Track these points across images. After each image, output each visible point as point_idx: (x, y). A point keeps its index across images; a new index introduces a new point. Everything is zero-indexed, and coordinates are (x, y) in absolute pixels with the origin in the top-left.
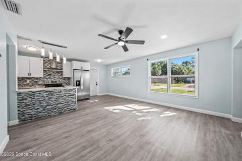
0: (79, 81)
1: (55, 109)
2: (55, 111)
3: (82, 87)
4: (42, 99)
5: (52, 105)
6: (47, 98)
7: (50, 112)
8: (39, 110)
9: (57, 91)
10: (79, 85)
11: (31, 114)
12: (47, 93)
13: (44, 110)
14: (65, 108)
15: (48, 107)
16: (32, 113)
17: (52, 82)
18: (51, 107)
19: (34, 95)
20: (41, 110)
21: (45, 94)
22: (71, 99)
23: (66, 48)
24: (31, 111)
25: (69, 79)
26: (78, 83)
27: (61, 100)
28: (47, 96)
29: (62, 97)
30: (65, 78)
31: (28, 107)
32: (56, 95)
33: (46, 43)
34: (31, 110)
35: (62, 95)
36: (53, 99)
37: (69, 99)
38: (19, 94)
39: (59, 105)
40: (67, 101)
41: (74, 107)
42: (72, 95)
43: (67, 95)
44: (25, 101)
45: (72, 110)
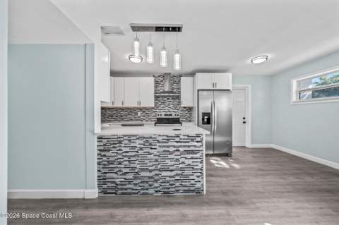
0: (209, 115)
1: (156, 181)
2: (157, 185)
3: (214, 127)
4: (133, 154)
5: (151, 171)
6: (141, 152)
7: (146, 186)
8: (127, 177)
9: (160, 139)
10: (209, 122)
11: (115, 183)
12: (141, 142)
13: (135, 178)
14: (178, 184)
15: (143, 174)
16: (117, 181)
18: (148, 174)
19: (120, 142)
20: (130, 176)
21: (138, 143)
22: (189, 162)
24: (115, 176)
25: (190, 109)
26: (207, 120)
27: (169, 162)
28: (141, 149)
29: (171, 153)
30: (185, 108)
31: (111, 166)
32: (159, 149)
34: (116, 173)
35: (172, 149)
36: (152, 156)
37: (187, 162)
38: (100, 138)
39: (164, 174)
40: (181, 166)
41: (198, 185)
42: (193, 152)
43: (182, 149)
44: (108, 154)
45: (192, 191)
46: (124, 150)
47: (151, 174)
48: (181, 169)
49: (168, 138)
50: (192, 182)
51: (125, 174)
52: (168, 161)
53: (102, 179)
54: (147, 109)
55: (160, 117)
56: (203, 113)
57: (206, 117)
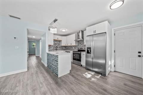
0: (90, 48)
2: (52, 68)
3: (93, 55)
29: (53, 60)
32: (52, 58)
46: (49, 57)
48: (55, 66)
49: (53, 55)
50: (57, 71)
51: (49, 63)
52: (53, 62)
54: (75, 46)
55: (79, 49)
56: (87, 48)
57: (89, 50)
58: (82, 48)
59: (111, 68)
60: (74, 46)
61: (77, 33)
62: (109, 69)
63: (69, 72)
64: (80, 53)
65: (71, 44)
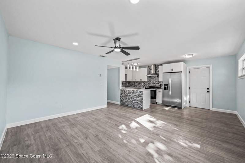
2: (132, 104)
6: (128, 95)
7: (130, 104)
9: (133, 91)
14: (137, 105)
15: (129, 101)
16: (124, 102)
17: (153, 85)
19: (125, 92)
20: (126, 101)
21: (128, 92)
23: (139, 59)
24: (123, 100)
29: (135, 96)
31: (123, 97)
32: (132, 94)
33: (130, 61)
35: (135, 95)
36: (131, 96)
38: (121, 90)
39: (133, 101)
40: (138, 100)
41: (142, 107)
42: (140, 96)
43: (138, 95)
44: (122, 94)
45: (141, 108)
46: (125, 94)
47: (131, 101)
48: (138, 101)
49: (135, 91)
50: (140, 105)
51: (125, 100)
52: (134, 98)
53: (121, 101)
54: (146, 82)
55: (151, 86)
56: (164, 85)
57: (166, 86)
58: (156, 85)
59: (186, 103)
60: (143, 82)
61: (148, 67)
62: (185, 103)
63: (149, 107)
64: (155, 90)
65: (141, 80)
